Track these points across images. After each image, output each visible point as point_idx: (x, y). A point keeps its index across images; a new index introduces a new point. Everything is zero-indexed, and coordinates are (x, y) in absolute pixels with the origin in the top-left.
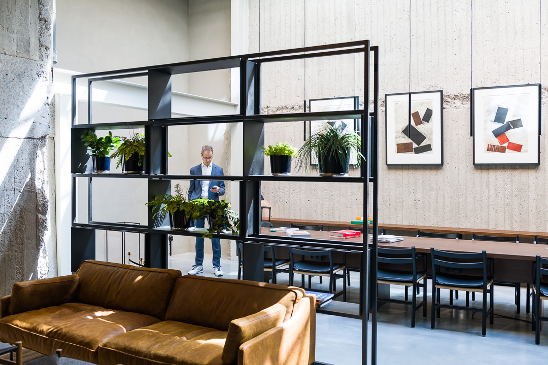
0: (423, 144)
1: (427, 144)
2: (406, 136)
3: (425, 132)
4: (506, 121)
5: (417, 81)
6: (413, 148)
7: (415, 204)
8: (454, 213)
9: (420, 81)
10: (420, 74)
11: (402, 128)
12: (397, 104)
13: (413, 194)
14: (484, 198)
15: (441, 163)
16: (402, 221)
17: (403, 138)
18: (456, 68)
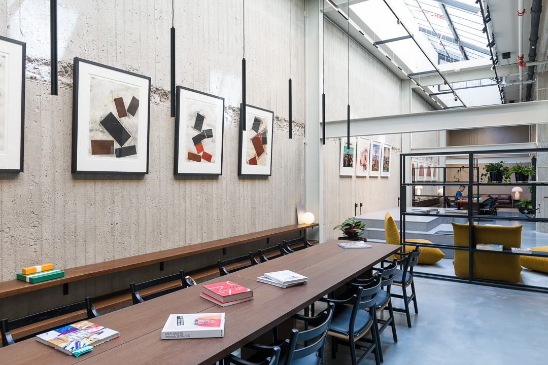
0: (126, 145)
1: (132, 144)
2: (105, 130)
3: (130, 128)
4: (203, 129)
5: (115, 54)
6: (115, 148)
7: (112, 229)
8: (156, 234)
9: (118, 55)
10: (118, 45)
11: (100, 116)
12: (94, 78)
13: (109, 215)
14: (182, 212)
15: (146, 171)
16: (94, 258)
17: (101, 132)
18: (157, 54)
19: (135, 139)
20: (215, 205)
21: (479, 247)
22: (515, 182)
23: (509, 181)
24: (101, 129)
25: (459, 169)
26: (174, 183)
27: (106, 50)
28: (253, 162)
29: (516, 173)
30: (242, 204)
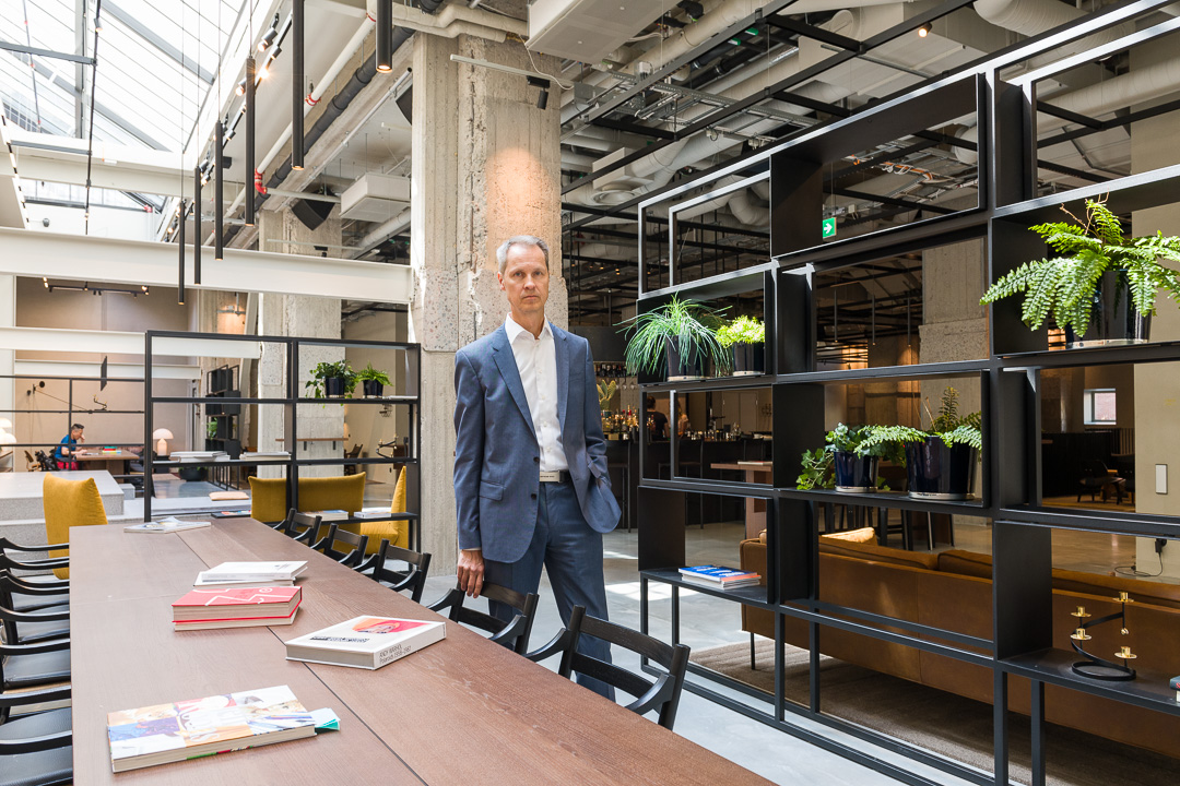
22: (363, 397)
23: (351, 395)
25: (30, 387)
29: (365, 382)
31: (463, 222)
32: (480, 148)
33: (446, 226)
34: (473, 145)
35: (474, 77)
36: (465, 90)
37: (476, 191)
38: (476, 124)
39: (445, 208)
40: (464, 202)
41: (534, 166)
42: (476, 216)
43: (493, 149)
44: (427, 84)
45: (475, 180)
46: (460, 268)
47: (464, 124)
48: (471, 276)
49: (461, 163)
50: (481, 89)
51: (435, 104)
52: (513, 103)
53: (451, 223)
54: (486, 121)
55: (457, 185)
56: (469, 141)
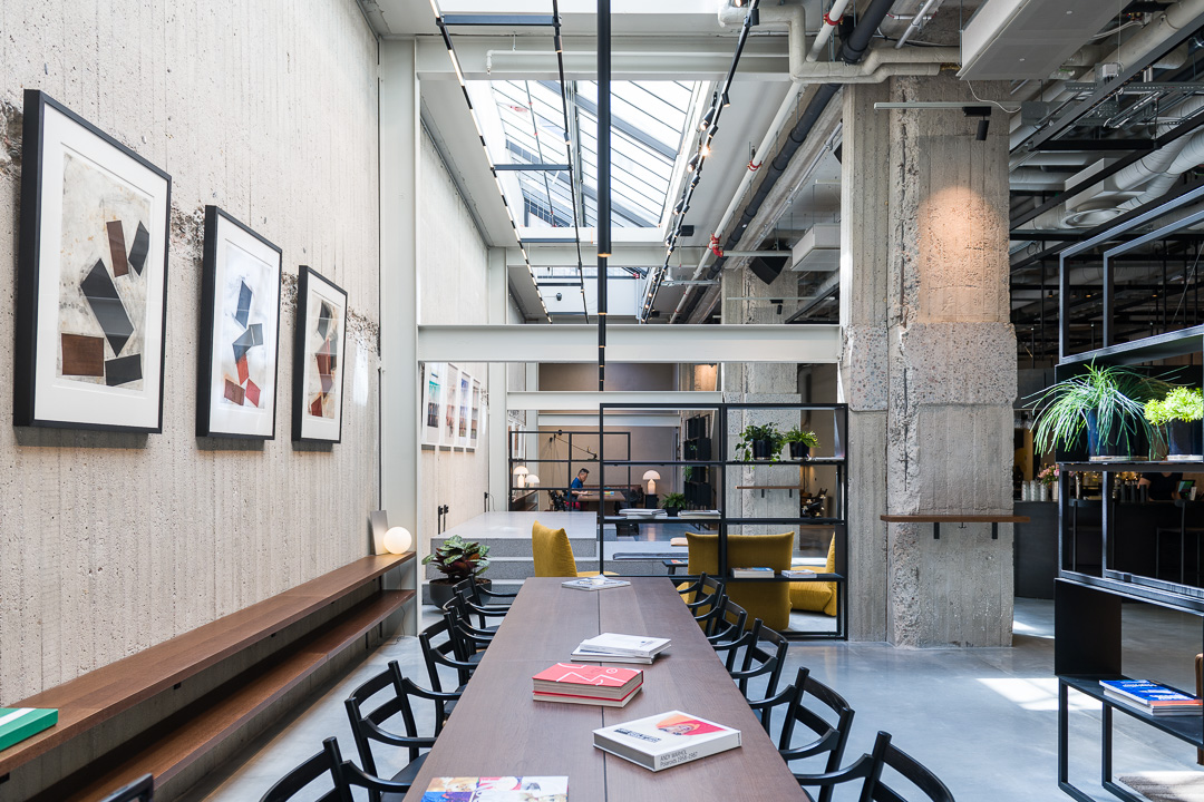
0: (125, 352)
1: (135, 353)
2: (89, 309)
3: (133, 306)
4: (249, 323)
5: (95, 95)
6: (106, 360)
7: (90, 584)
8: (167, 592)
9: (102, 99)
10: (102, 73)
11: (80, 269)
12: (71, 158)
13: (85, 544)
14: (209, 532)
15: (157, 427)
16: (58, 669)
17: (81, 311)
18: (169, 114)
19: (140, 340)
20: (259, 517)
21: (738, 574)
22: (789, 459)
23: (778, 457)
24: (82, 305)
25: (552, 435)
26: (197, 459)
27: (79, 81)
28: (317, 410)
29: (792, 444)
30: (297, 510)
31: (893, 275)
32: (911, 193)
33: (875, 280)
34: (904, 191)
35: (905, 119)
36: (896, 134)
37: (907, 241)
38: (907, 169)
39: (875, 262)
40: (895, 254)
41: (975, 204)
42: (907, 267)
43: (927, 192)
44: (856, 135)
45: (905, 229)
46: (890, 323)
47: (895, 170)
48: (900, 331)
49: (892, 211)
50: (913, 130)
51: (864, 155)
52: (951, 138)
53: (881, 277)
54: (919, 163)
55: (887, 237)
56: (900, 188)
